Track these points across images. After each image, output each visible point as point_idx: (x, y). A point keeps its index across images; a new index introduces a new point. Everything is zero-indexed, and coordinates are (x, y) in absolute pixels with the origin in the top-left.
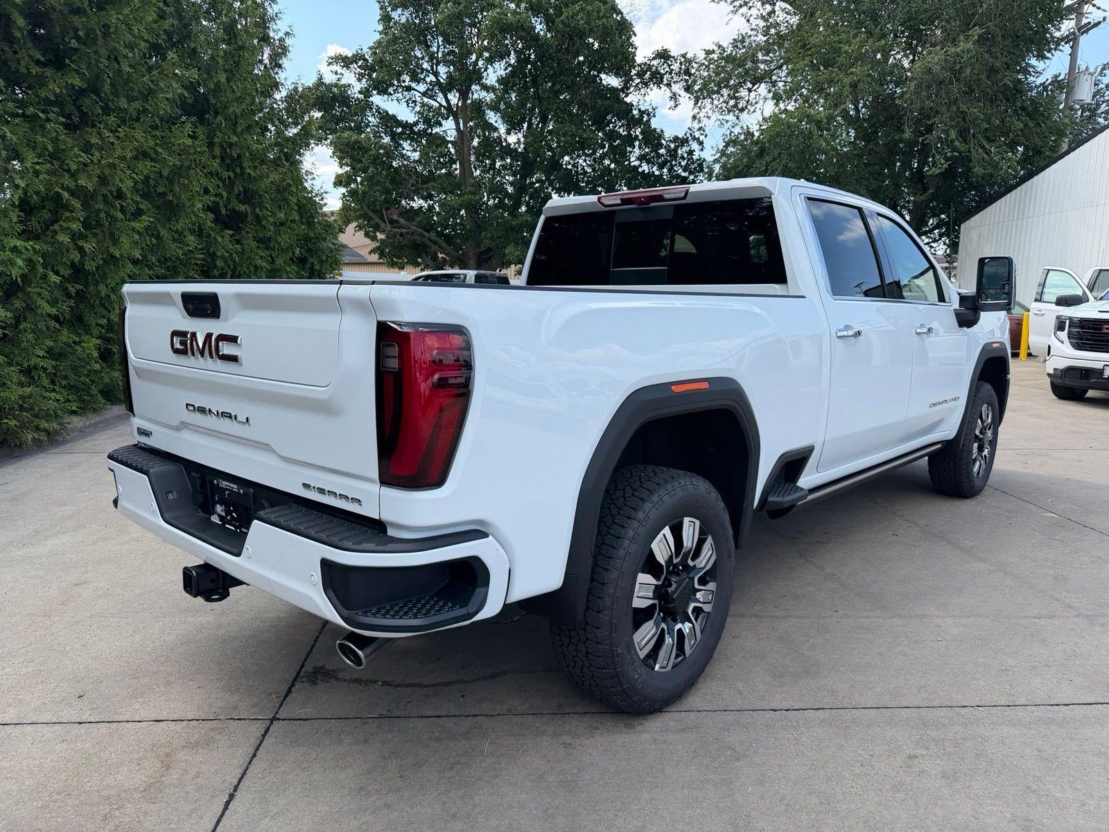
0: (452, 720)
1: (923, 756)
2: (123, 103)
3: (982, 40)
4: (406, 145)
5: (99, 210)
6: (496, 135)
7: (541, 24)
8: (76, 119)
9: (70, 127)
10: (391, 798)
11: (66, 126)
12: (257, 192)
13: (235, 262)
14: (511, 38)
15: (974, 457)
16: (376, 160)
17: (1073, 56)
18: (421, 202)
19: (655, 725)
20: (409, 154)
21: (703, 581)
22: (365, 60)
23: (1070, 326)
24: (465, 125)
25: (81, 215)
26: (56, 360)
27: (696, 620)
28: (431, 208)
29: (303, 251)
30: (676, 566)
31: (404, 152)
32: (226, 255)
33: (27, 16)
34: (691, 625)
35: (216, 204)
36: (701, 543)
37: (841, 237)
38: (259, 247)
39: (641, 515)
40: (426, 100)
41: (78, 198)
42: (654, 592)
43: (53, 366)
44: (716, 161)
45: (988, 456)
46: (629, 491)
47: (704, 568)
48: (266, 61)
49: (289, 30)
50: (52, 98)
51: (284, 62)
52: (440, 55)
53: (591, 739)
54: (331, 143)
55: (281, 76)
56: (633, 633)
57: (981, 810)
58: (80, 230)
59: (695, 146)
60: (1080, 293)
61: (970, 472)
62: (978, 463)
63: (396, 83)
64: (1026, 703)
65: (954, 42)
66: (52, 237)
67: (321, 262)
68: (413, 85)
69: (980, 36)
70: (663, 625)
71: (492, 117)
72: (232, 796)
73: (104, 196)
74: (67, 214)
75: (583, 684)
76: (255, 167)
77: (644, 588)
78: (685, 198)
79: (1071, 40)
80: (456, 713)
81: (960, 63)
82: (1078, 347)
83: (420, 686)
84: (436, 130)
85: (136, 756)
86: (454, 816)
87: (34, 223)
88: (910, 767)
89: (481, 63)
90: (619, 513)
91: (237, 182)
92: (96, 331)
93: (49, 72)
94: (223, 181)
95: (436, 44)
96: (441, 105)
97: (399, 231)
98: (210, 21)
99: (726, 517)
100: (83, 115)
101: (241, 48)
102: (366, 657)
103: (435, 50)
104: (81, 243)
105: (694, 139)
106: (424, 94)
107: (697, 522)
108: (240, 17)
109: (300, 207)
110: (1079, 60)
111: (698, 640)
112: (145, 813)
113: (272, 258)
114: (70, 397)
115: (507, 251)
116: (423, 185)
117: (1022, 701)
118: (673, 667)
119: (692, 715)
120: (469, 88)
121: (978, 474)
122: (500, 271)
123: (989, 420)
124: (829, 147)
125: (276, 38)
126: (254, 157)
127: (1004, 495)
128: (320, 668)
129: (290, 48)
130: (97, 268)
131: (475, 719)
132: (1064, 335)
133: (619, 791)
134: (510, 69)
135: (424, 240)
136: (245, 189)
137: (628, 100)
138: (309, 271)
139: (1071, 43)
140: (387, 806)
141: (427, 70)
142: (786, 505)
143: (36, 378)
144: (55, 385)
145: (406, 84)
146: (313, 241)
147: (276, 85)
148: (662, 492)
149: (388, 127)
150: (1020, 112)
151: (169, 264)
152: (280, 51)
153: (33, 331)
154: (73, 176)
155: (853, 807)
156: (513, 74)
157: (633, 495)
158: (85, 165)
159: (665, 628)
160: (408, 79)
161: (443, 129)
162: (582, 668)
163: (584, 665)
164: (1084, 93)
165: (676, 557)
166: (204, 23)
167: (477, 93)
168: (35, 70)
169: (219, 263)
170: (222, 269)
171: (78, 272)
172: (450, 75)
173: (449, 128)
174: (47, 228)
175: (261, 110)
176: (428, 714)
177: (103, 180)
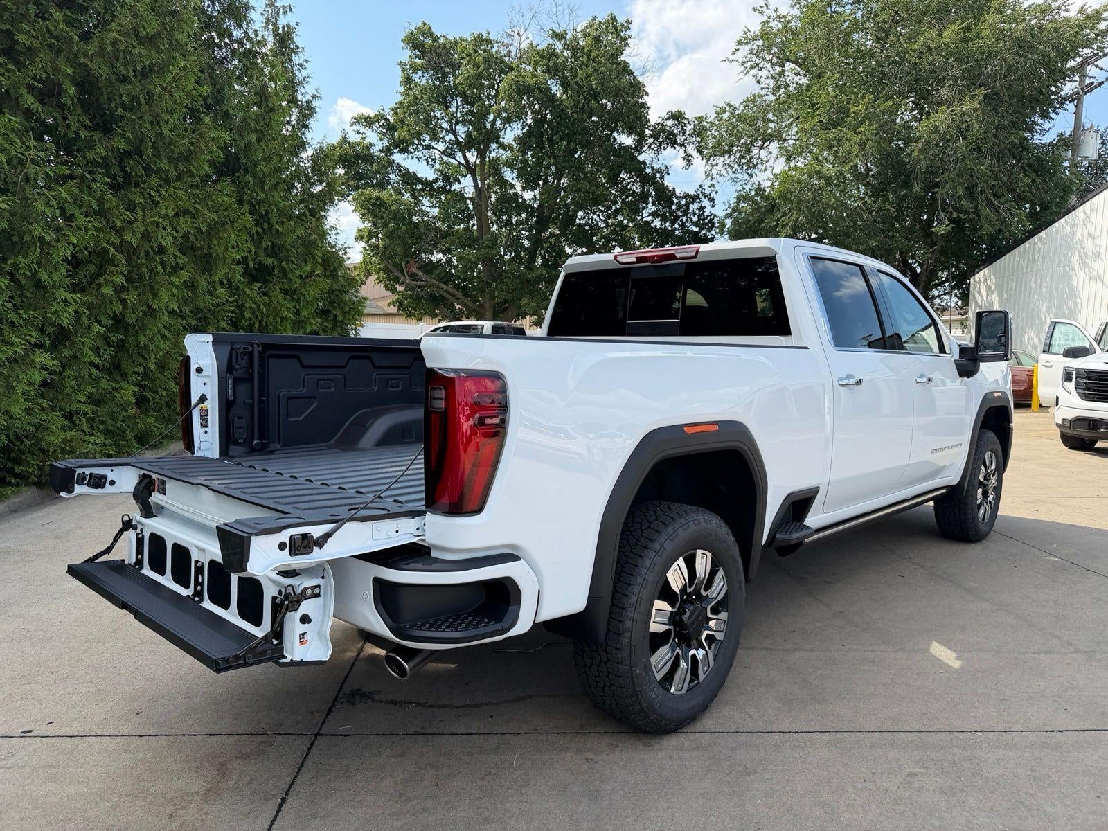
0: (482, 737)
1: (922, 773)
2: (164, 164)
3: (988, 99)
4: (426, 201)
5: (141, 265)
6: (512, 191)
7: (556, 85)
8: (120, 180)
9: (115, 187)
10: (429, 803)
11: (111, 186)
12: (283, 247)
13: (262, 313)
14: (528, 99)
15: (979, 502)
16: (397, 216)
17: (1078, 114)
18: (440, 255)
19: (671, 743)
20: (428, 209)
21: (715, 611)
22: (387, 120)
23: (1076, 378)
24: (483, 182)
25: (125, 270)
26: (95, 405)
27: (709, 647)
28: (449, 261)
29: (327, 303)
30: (689, 595)
31: (424, 208)
32: (254, 306)
33: (77, 85)
34: (704, 652)
35: (245, 259)
36: (713, 574)
37: (838, 294)
38: (285, 299)
39: (657, 546)
40: (445, 158)
41: (122, 252)
42: (670, 619)
43: (93, 411)
44: (727, 216)
45: (993, 502)
46: (646, 524)
47: (715, 598)
48: (294, 122)
49: (315, 93)
50: (99, 160)
51: (311, 123)
52: (459, 115)
53: (612, 755)
54: (353, 199)
55: (308, 136)
56: (651, 656)
57: (975, 821)
58: (122, 283)
59: (706, 203)
60: (1087, 345)
61: (975, 517)
62: (983, 508)
63: (416, 142)
64: (1022, 729)
65: (961, 102)
66: (97, 290)
67: (344, 313)
68: (433, 144)
69: (985, 96)
70: (678, 650)
71: (510, 175)
72: (283, 800)
73: (147, 252)
74: (112, 268)
75: (604, 704)
76: (283, 223)
77: (660, 614)
78: (695, 257)
79: (1075, 99)
80: (485, 731)
81: (967, 122)
82: (1087, 398)
83: (452, 707)
84: (455, 187)
85: (194, 765)
86: (487, 820)
87: (80, 276)
88: (910, 783)
89: (498, 123)
90: (637, 544)
91: (265, 236)
92: (132, 378)
93: (96, 135)
94: (252, 236)
95: (455, 105)
96: (459, 163)
97: (419, 283)
98: (242, 86)
99: (736, 551)
100: (127, 175)
101: (271, 110)
102: (410, 669)
103: (455, 110)
104: (123, 295)
105: (705, 196)
106: (443, 153)
107: (709, 555)
108: (270, 81)
109: (324, 261)
110: (1083, 118)
111: (711, 665)
112: (206, 814)
113: (298, 310)
114: (107, 442)
115: (523, 302)
116: (441, 239)
117: (1019, 727)
118: (687, 691)
119: (706, 736)
120: (487, 148)
121: (984, 519)
122: (515, 321)
123: (993, 467)
124: (838, 203)
125: (304, 100)
126: (281, 213)
127: (1010, 540)
128: (357, 690)
129: (317, 109)
130: (137, 320)
131: (504, 737)
132: (1071, 386)
133: (638, 800)
134: (527, 128)
135: (442, 292)
136: (272, 243)
137: (641, 158)
138: (333, 322)
139: (1076, 102)
140: (425, 810)
141: (446, 130)
142: (793, 542)
143: (77, 422)
144: (93, 429)
145: (426, 143)
146: (337, 293)
147: (303, 145)
148: (677, 525)
149: (408, 184)
150: (1027, 169)
151: (200, 315)
152: (307, 112)
153: (75, 378)
154: (119, 232)
155: (855, 816)
156: (529, 134)
157: (649, 527)
158: (129, 222)
159: (680, 652)
160: (428, 138)
161: (461, 186)
162: (603, 688)
163: (605, 685)
164: (1091, 149)
165: (690, 586)
166: (236, 87)
167: (495, 152)
168: (84, 134)
169: (247, 314)
170: (250, 319)
171: (119, 322)
172: (469, 135)
173: (467, 185)
174: (93, 280)
175: (288, 169)
176: (460, 732)
177: (146, 237)
